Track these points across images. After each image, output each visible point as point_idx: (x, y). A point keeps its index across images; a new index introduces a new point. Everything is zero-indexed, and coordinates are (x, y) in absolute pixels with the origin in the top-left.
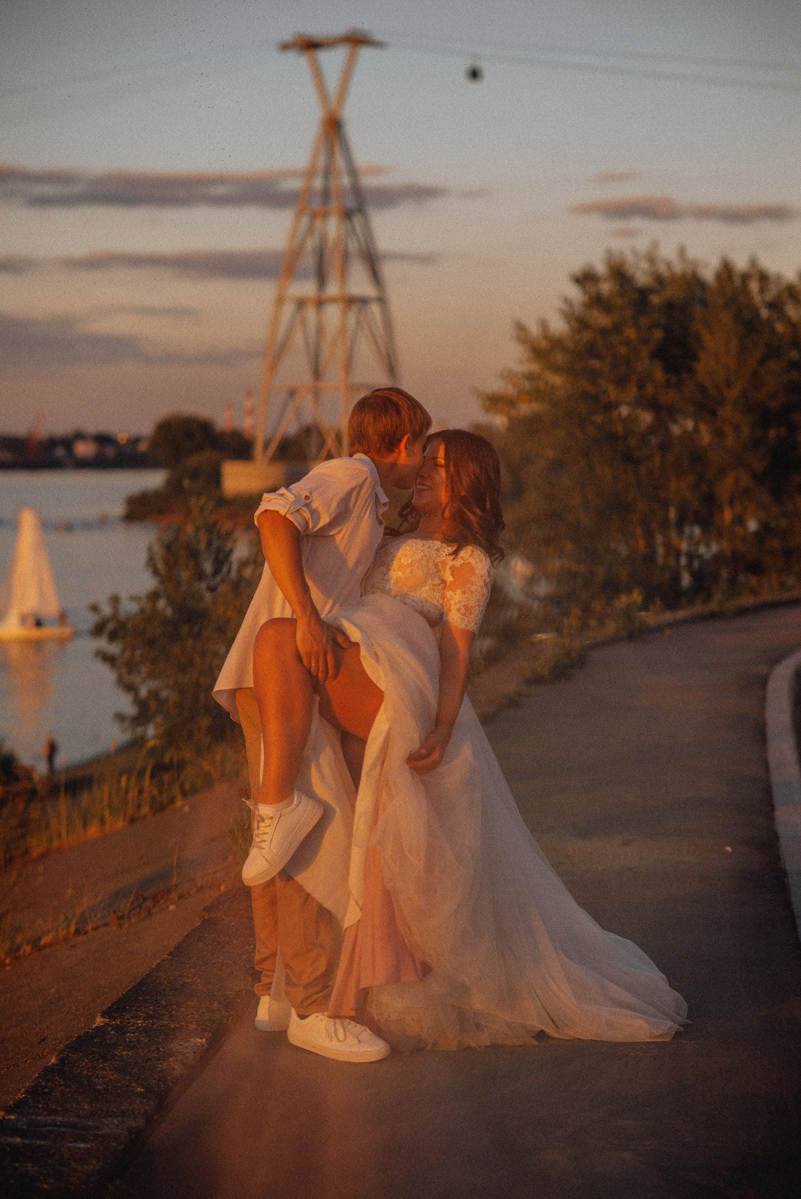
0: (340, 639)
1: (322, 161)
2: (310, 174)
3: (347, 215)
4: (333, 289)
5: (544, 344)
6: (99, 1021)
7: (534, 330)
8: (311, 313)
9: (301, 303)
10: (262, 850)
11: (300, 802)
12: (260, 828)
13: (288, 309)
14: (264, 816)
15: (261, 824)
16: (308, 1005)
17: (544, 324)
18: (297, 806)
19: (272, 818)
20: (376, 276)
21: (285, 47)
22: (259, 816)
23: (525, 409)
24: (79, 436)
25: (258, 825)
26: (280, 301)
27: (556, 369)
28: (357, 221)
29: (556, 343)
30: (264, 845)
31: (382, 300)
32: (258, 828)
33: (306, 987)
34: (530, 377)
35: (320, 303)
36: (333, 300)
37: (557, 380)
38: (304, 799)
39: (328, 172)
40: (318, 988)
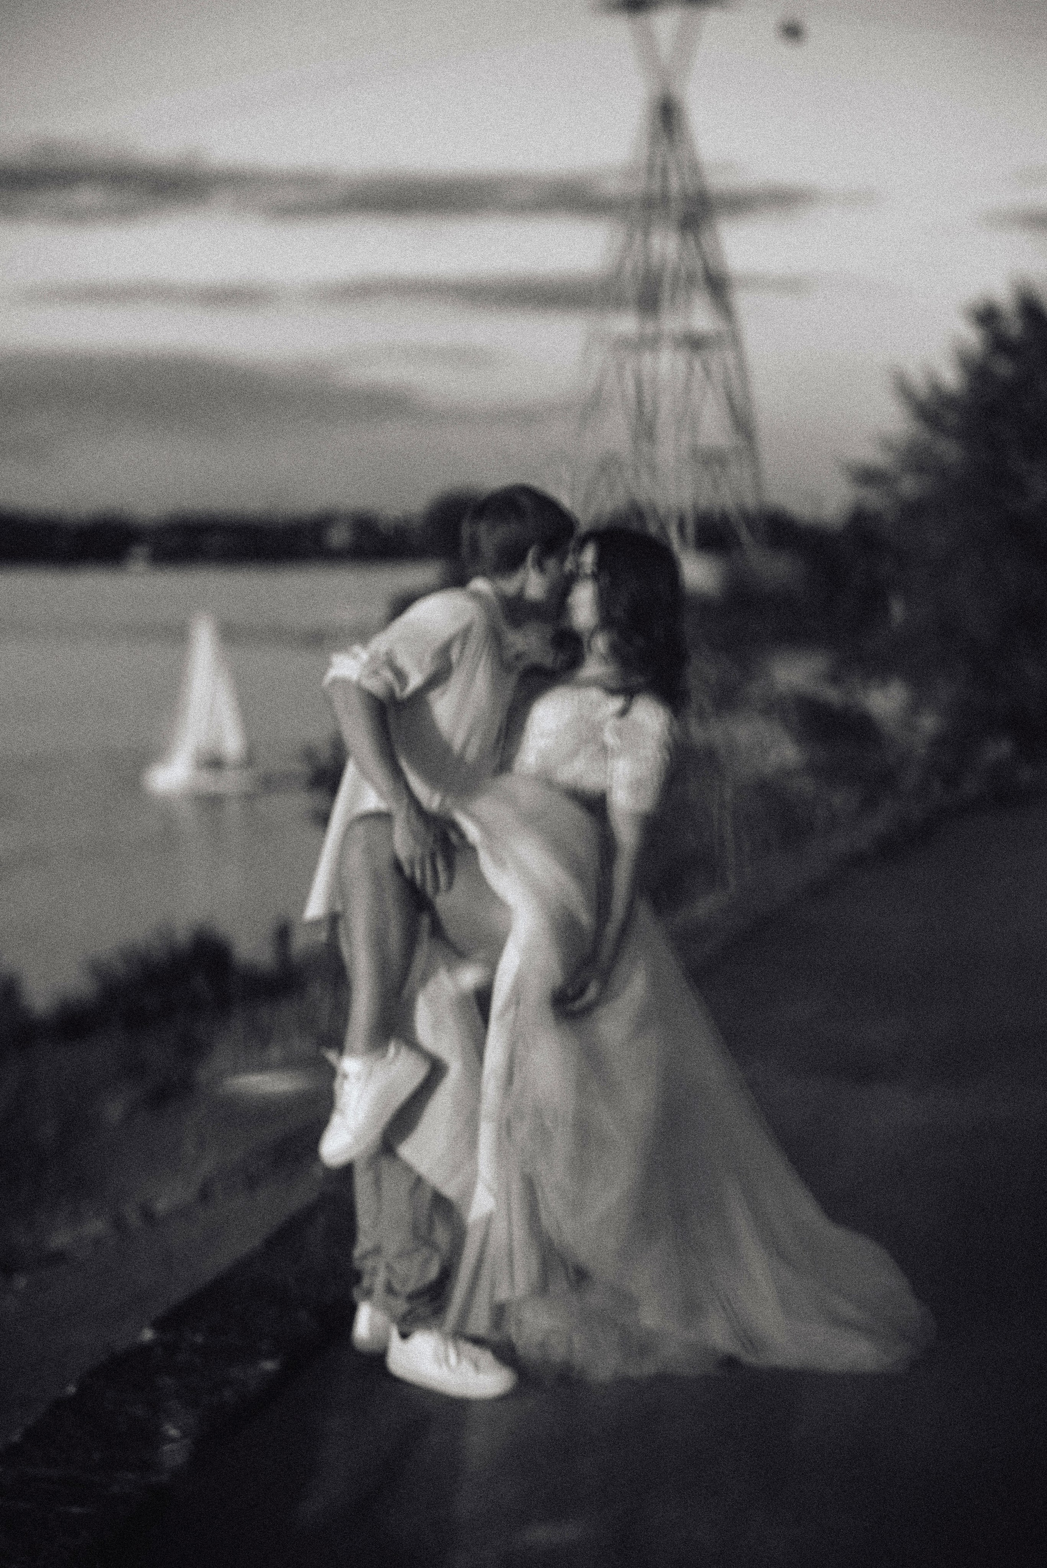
0: (454, 837)
6: (148, 1335)
11: (396, 1057)
12: (344, 1089)
14: (350, 1073)
15: (345, 1084)
16: (414, 1320)
18: (394, 1059)
19: (358, 1076)
20: (724, 308)
22: (343, 1072)
25: (342, 1084)
29: (948, 402)
30: (347, 1110)
31: (733, 339)
32: (341, 1088)
33: (410, 1297)
38: (404, 1051)
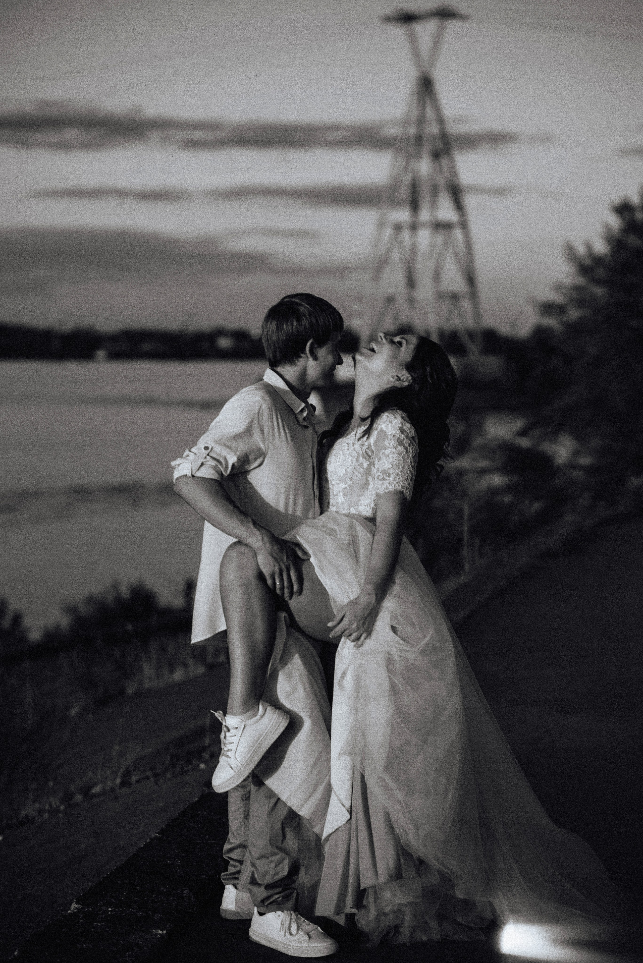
1: (415, 113)
2: (405, 123)
3: (436, 156)
4: (424, 216)
5: (588, 262)
7: (581, 250)
8: (406, 236)
9: (398, 228)
10: (228, 759)
11: (264, 714)
12: (227, 738)
13: (388, 232)
14: (230, 727)
15: (228, 734)
16: (269, 904)
17: (589, 246)
18: (262, 716)
19: (237, 728)
20: (459, 206)
21: (387, 19)
22: (226, 726)
23: (574, 314)
24: (220, 332)
25: (225, 735)
26: (381, 225)
27: (598, 282)
28: (444, 161)
29: (598, 261)
30: (229, 753)
31: (464, 225)
32: (225, 738)
33: (268, 887)
34: (577, 288)
35: (414, 227)
36: (424, 225)
37: (599, 291)
38: (269, 710)
39: (421, 121)
40: (279, 890)
